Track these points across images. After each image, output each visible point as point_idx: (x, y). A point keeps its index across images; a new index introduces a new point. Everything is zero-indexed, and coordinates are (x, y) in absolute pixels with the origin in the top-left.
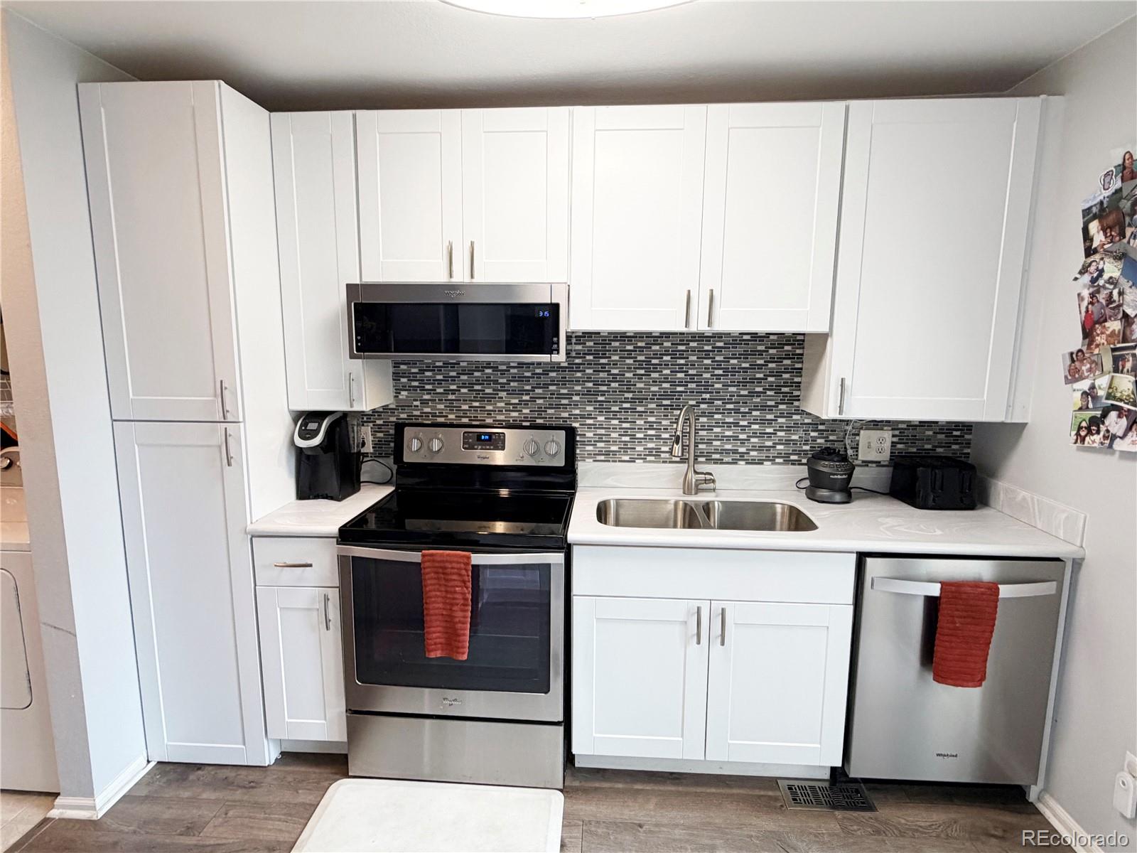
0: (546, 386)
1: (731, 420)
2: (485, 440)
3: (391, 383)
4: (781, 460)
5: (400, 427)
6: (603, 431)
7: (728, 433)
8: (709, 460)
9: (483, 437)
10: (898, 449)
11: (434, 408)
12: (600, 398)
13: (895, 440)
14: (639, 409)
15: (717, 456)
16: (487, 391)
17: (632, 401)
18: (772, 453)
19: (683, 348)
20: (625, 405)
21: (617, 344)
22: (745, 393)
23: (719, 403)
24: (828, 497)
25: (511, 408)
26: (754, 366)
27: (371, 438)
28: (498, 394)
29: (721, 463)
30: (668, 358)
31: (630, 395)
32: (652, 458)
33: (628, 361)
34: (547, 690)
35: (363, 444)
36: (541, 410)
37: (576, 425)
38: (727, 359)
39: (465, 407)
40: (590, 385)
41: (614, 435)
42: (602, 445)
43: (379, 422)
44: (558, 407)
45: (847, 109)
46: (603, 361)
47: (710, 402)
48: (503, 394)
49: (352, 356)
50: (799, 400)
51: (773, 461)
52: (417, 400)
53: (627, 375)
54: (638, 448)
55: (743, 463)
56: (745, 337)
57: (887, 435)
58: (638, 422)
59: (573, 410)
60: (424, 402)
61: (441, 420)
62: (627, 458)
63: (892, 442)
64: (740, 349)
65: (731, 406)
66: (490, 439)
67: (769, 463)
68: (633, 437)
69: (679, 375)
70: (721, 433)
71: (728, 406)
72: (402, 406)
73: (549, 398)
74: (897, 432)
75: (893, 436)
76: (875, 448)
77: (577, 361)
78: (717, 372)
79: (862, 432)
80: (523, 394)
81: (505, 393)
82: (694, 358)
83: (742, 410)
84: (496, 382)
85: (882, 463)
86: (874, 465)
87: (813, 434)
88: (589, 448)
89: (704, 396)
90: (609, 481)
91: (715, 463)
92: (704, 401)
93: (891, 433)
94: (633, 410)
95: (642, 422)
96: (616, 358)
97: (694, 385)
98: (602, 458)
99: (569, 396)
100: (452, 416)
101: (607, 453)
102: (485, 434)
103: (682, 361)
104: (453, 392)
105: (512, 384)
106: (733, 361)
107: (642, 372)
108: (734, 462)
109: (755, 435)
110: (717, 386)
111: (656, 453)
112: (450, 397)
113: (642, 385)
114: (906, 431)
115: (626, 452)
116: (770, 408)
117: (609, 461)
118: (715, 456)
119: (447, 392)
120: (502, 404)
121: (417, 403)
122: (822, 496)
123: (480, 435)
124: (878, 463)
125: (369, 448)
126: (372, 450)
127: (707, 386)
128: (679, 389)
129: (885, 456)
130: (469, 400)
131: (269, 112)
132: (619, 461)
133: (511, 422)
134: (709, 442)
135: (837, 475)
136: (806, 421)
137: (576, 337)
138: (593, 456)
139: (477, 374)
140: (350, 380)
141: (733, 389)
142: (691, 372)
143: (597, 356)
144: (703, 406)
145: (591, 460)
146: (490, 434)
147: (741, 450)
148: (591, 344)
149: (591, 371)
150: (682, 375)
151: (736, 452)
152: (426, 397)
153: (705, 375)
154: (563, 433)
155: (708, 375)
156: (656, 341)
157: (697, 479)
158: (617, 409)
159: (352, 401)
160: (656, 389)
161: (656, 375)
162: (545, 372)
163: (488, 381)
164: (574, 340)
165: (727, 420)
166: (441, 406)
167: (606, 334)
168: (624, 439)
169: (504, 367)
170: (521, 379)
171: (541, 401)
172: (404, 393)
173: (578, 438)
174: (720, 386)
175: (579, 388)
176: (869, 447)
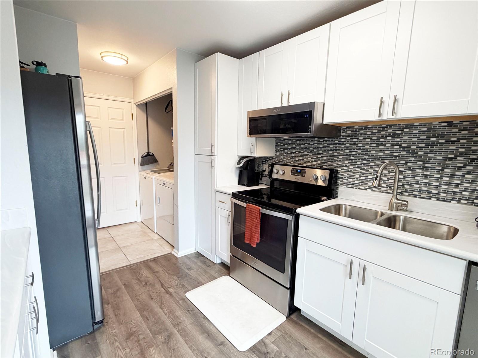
0: (328, 151)
1: (428, 173)
2: (299, 172)
3: (274, 149)
4: (465, 202)
5: (273, 165)
6: (352, 174)
7: (425, 181)
8: (411, 194)
11: (287, 159)
12: (352, 158)
14: (371, 164)
15: (417, 193)
16: (305, 153)
17: (368, 160)
18: (459, 196)
19: (400, 132)
20: (364, 162)
21: (362, 132)
22: (441, 158)
23: (421, 163)
25: (313, 161)
26: (448, 142)
27: (267, 169)
28: (309, 154)
29: (418, 197)
30: (390, 138)
31: (367, 157)
32: (376, 189)
33: (367, 140)
34: (283, 272)
35: (265, 171)
36: (325, 162)
37: (339, 169)
38: (428, 138)
39: (297, 159)
40: (348, 151)
41: (357, 176)
42: (351, 180)
43: (270, 163)
44: (332, 161)
46: (354, 140)
47: (414, 162)
48: (311, 154)
49: (248, 136)
51: (458, 201)
52: (282, 156)
53: (366, 147)
54: (369, 184)
55: (435, 199)
56: (443, 124)
58: (370, 170)
59: (339, 163)
60: (284, 157)
61: (289, 164)
62: (363, 188)
64: (438, 132)
65: (429, 165)
66: (301, 172)
67: (456, 202)
68: (367, 177)
69: (396, 147)
71: (427, 165)
72: (278, 158)
73: (329, 157)
77: (342, 140)
78: (420, 145)
80: (318, 155)
81: (312, 154)
82: (406, 138)
83: (437, 168)
84: (309, 149)
88: (344, 181)
89: (411, 159)
90: (353, 198)
91: (414, 197)
92: (410, 162)
94: (368, 164)
95: (372, 171)
96: (361, 138)
97: (405, 153)
98: (350, 186)
100: (292, 163)
101: (353, 184)
102: (299, 169)
103: (399, 140)
104: (294, 153)
105: (315, 150)
106: (433, 139)
107: (375, 145)
108: (429, 198)
109: (445, 183)
110: (420, 153)
111: (378, 187)
112: (293, 155)
113: (374, 152)
115: (361, 185)
116: (460, 168)
117: (354, 188)
118: (414, 193)
119: (292, 153)
120: (310, 159)
123: (297, 170)
126: (267, 173)
127: (413, 153)
128: (395, 154)
130: (299, 157)
131: (238, 60)
132: (359, 189)
133: (313, 166)
134: (412, 185)
137: (343, 129)
138: (347, 185)
139: (302, 146)
140: (251, 145)
141: (432, 155)
142: (403, 145)
143: (352, 138)
144: (409, 164)
145: (345, 187)
146: (301, 170)
147: (434, 191)
148: (350, 132)
149: (348, 145)
150: (398, 147)
151: (430, 192)
152: (285, 155)
153: (412, 147)
154: (329, 171)
155: (415, 147)
156: (384, 129)
157: (396, 203)
158: (359, 163)
159: (251, 153)
160: (381, 154)
161: (382, 147)
162: (328, 145)
163: (306, 149)
164: (342, 131)
165: (425, 173)
166: (289, 159)
167: (357, 127)
168: (362, 178)
169: (312, 143)
170: (318, 148)
171: (325, 158)
172: (278, 153)
173: (340, 176)
174: (422, 153)
175: (343, 153)
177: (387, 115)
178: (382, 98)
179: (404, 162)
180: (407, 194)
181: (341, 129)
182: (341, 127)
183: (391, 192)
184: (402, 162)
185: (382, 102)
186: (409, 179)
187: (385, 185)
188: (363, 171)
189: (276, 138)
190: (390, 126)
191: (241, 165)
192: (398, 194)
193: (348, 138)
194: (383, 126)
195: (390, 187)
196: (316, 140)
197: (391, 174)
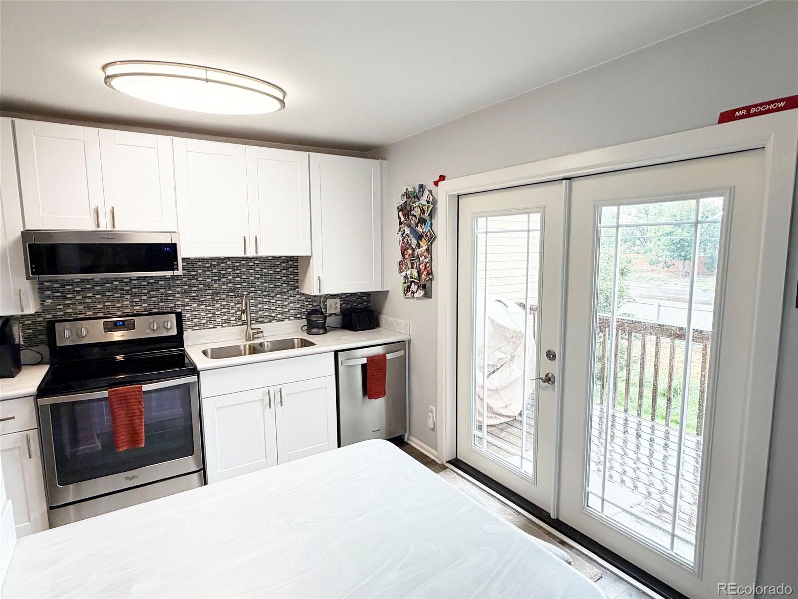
0: (157, 290)
1: (267, 300)
2: (120, 325)
3: (38, 294)
4: (293, 318)
6: (196, 313)
7: (265, 307)
8: (257, 322)
9: (118, 324)
10: (343, 307)
11: (75, 309)
12: (193, 294)
13: (341, 303)
14: (216, 298)
15: (261, 320)
16: (116, 295)
17: (213, 294)
18: (289, 315)
19: (238, 264)
20: (208, 297)
21: (200, 263)
22: (272, 286)
23: (260, 292)
24: (317, 332)
25: (134, 305)
26: (275, 272)
27: (21, 334)
28: (124, 297)
29: (264, 323)
30: (230, 270)
31: (211, 291)
32: (227, 325)
33: (208, 273)
34: (192, 454)
36: (155, 304)
37: (181, 311)
38: (262, 269)
39: (100, 307)
40: (186, 287)
41: (202, 314)
42: (196, 320)
43: (28, 323)
44: (166, 301)
45: (310, 156)
46: (192, 273)
47: (255, 291)
50: (298, 288)
51: (289, 319)
52: (60, 305)
53: (208, 280)
54: (218, 320)
55: (275, 321)
57: (338, 301)
58: (217, 306)
59: (176, 303)
60: (66, 306)
61: (82, 316)
62: (212, 326)
64: (268, 264)
65: (266, 293)
66: (124, 325)
67: (287, 320)
68: (214, 314)
69: (237, 279)
70: (262, 307)
72: (48, 310)
73: (160, 296)
74: (342, 299)
75: (341, 301)
76: (333, 307)
78: (257, 276)
79: (327, 300)
80: (142, 295)
81: (129, 296)
82: (245, 269)
83: (272, 294)
84: (122, 289)
85: (337, 314)
87: (306, 304)
88: (188, 323)
89: (252, 289)
90: (202, 341)
91: (260, 323)
92: (252, 292)
93: (339, 300)
94: (213, 299)
95: (219, 306)
96: (200, 271)
97: (246, 284)
98: (197, 328)
99: (173, 294)
100: (90, 313)
101: (200, 325)
102: (120, 321)
103: (238, 271)
104: (90, 297)
105: (134, 290)
106: (264, 270)
107: (217, 278)
108: (270, 322)
109: (279, 307)
110: (258, 283)
111: (228, 322)
112: (88, 301)
113: (217, 285)
114: (346, 298)
115: (211, 323)
116: (285, 293)
117: (201, 329)
118: (260, 320)
119: (85, 298)
120: (128, 303)
121: (61, 307)
122: (314, 332)
123: (115, 322)
124: (335, 314)
127: (253, 284)
128: (238, 286)
129: (338, 311)
130: (103, 302)
132: (207, 329)
133: (135, 313)
134: (256, 313)
135: (320, 321)
136: (303, 297)
138: (191, 328)
139: (107, 285)
141: (266, 284)
142: (243, 277)
143: (188, 271)
144: (251, 294)
145: (190, 330)
146: (123, 321)
147: (273, 315)
150: (239, 279)
151: (270, 316)
152: (68, 302)
153: (251, 278)
154: (173, 315)
155: (253, 278)
157: (252, 332)
158: (203, 299)
160: (225, 287)
161: (225, 279)
165: (265, 300)
166: (80, 308)
168: (209, 316)
171: (155, 299)
172: (49, 301)
173: (183, 318)
175: (179, 289)
176: (331, 307)
177: (251, 253)
179: (246, 293)
185: (245, 240)
187: (234, 319)
188: (209, 308)
192: (251, 325)
197: (238, 306)
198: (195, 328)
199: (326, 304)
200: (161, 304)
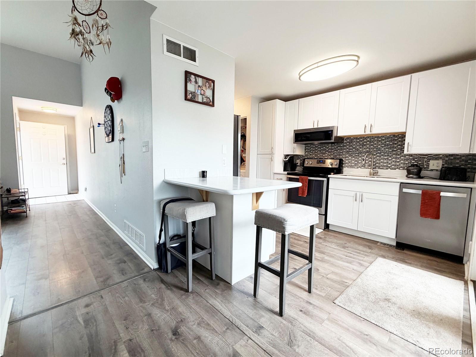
0: (337, 150)
1: (386, 158)
3: (304, 151)
4: (402, 169)
5: (304, 160)
6: (350, 161)
7: (385, 161)
8: (379, 168)
10: (445, 166)
12: (350, 153)
13: (443, 163)
14: (360, 155)
15: (382, 167)
16: (324, 152)
17: (358, 153)
18: (399, 167)
20: (356, 154)
21: (355, 140)
22: (391, 150)
23: (383, 153)
26: (393, 144)
27: (299, 162)
29: (383, 169)
30: (368, 143)
31: (358, 152)
32: (363, 167)
33: (358, 144)
34: (321, 207)
35: (298, 163)
36: (336, 156)
37: (343, 159)
38: (385, 142)
39: (319, 155)
40: (348, 150)
41: (353, 162)
42: (350, 164)
43: (301, 159)
44: (339, 155)
45: (411, 76)
46: (351, 144)
47: (380, 153)
48: (327, 153)
49: (294, 143)
51: (399, 169)
53: (357, 147)
54: (359, 165)
55: (390, 169)
56: (391, 136)
57: (440, 162)
58: (360, 158)
59: (343, 156)
60: (310, 155)
62: (356, 167)
63: (442, 164)
64: (389, 139)
65: (386, 154)
68: (358, 162)
69: (371, 147)
70: (383, 161)
71: (385, 154)
72: (306, 155)
73: (338, 153)
74: (444, 161)
75: (443, 162)
76: (436, 165)
77: (345, 144)
78: (382, 145)
79: (430, 161)
80: (332, 152)
82: (376, 142)
83: (390, 155)
84: (326, 150)
85: (439, 170)
86: (435, 171)
87: (413, 161)
88: (346, 165)
89: (378, 152)
90: (351, 173)
92: (378, 153)
93: (442, 161)
94: (358, 156)
95: (361, 158)
96: (355, 143)
97: (375, 149)
98: (350, 167)
99: (342, 153)
100: (316, 157)
101: (351, 166)
102: (321, 160)
103: (372, 143)
104: (317, 152)
105: (329, 150)
107: (361, 146)
108: (387, 169)
109: (393, 162)
110: (382, 149)
113: (361, 150)
115: (356, 166)
116: (399, 155)
117: (352, 168)
118: (381, 167)
119: (315, 152)
123: (320, 161)
124: (437, 170)
125: (299, 164)
127: (379, 149)
128: (371, 150)
129: (440, 168)
131: (285, 102)
132: (354, 168)
134: (379, 163)
135: (414, 170)
136: (411, 158)
138: (347, 167)
139: (322, 148)
140: (294, 148)
141: (387, 150)
142: (375, 146)
143: (350, 143)
144: (378, 154)
146: (322, 161)
147: (389, 166)
148: (349, 140)
149: (348, 147)
150: (372, 147)
151: (387, 166)
152: (311, 154)
153: (379, 146)
154: (339, 160)
155: (380, 146)
156: (365, 139)
157: (373, 172)
158: (354, 155)
159: (294, 152)
160: (365, 150)
161: (365, 147)
162: (337, 147)
163: (324, 150)
164: (344, 140)
165: (385, 158)
166: (314, 155)
167: (352, 138)
168: (356, 162)
169: (328, 147)
170: (332, 149)
171: (336, 154)
172: (307, 153)
173: (344, 162)
174: (383, 149)
175: (345, 151)
176: (433, 165)
177: (368, 132)
178: (365, 125)
179: (375, 153)
180: (377, 168)
181: (344, 139)
182: (344, 138)
183: (370, 168)
184: (374, 153)
185: (365, 127)
186: (378, 161)
187: (367, 165)
188: (356, 159)
189: (305, 144)
190: (368, 137)
191: (287, 159)
192: (373, 168)
193: (348, 143)
194: (365, 137)
195: (370, 165)
196: (330, 145)
197: (370, 159)
198: (349, 167)
199: (429, 163)
200: (337, 156)
